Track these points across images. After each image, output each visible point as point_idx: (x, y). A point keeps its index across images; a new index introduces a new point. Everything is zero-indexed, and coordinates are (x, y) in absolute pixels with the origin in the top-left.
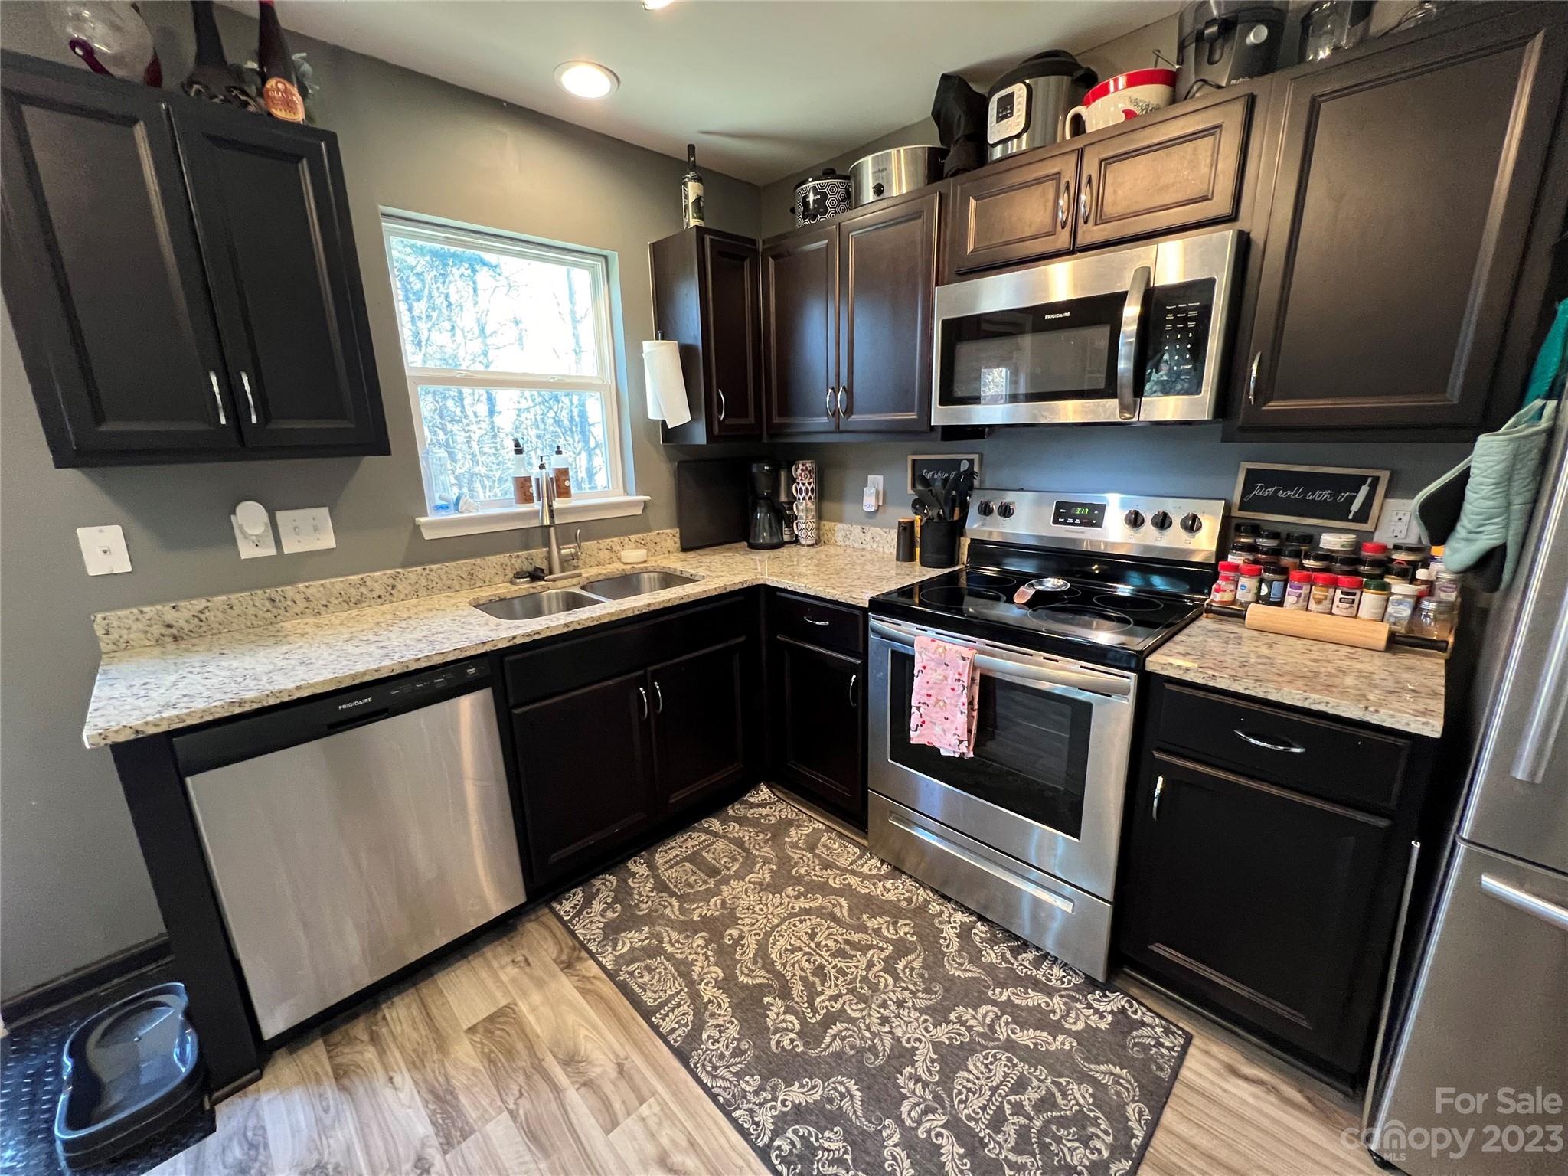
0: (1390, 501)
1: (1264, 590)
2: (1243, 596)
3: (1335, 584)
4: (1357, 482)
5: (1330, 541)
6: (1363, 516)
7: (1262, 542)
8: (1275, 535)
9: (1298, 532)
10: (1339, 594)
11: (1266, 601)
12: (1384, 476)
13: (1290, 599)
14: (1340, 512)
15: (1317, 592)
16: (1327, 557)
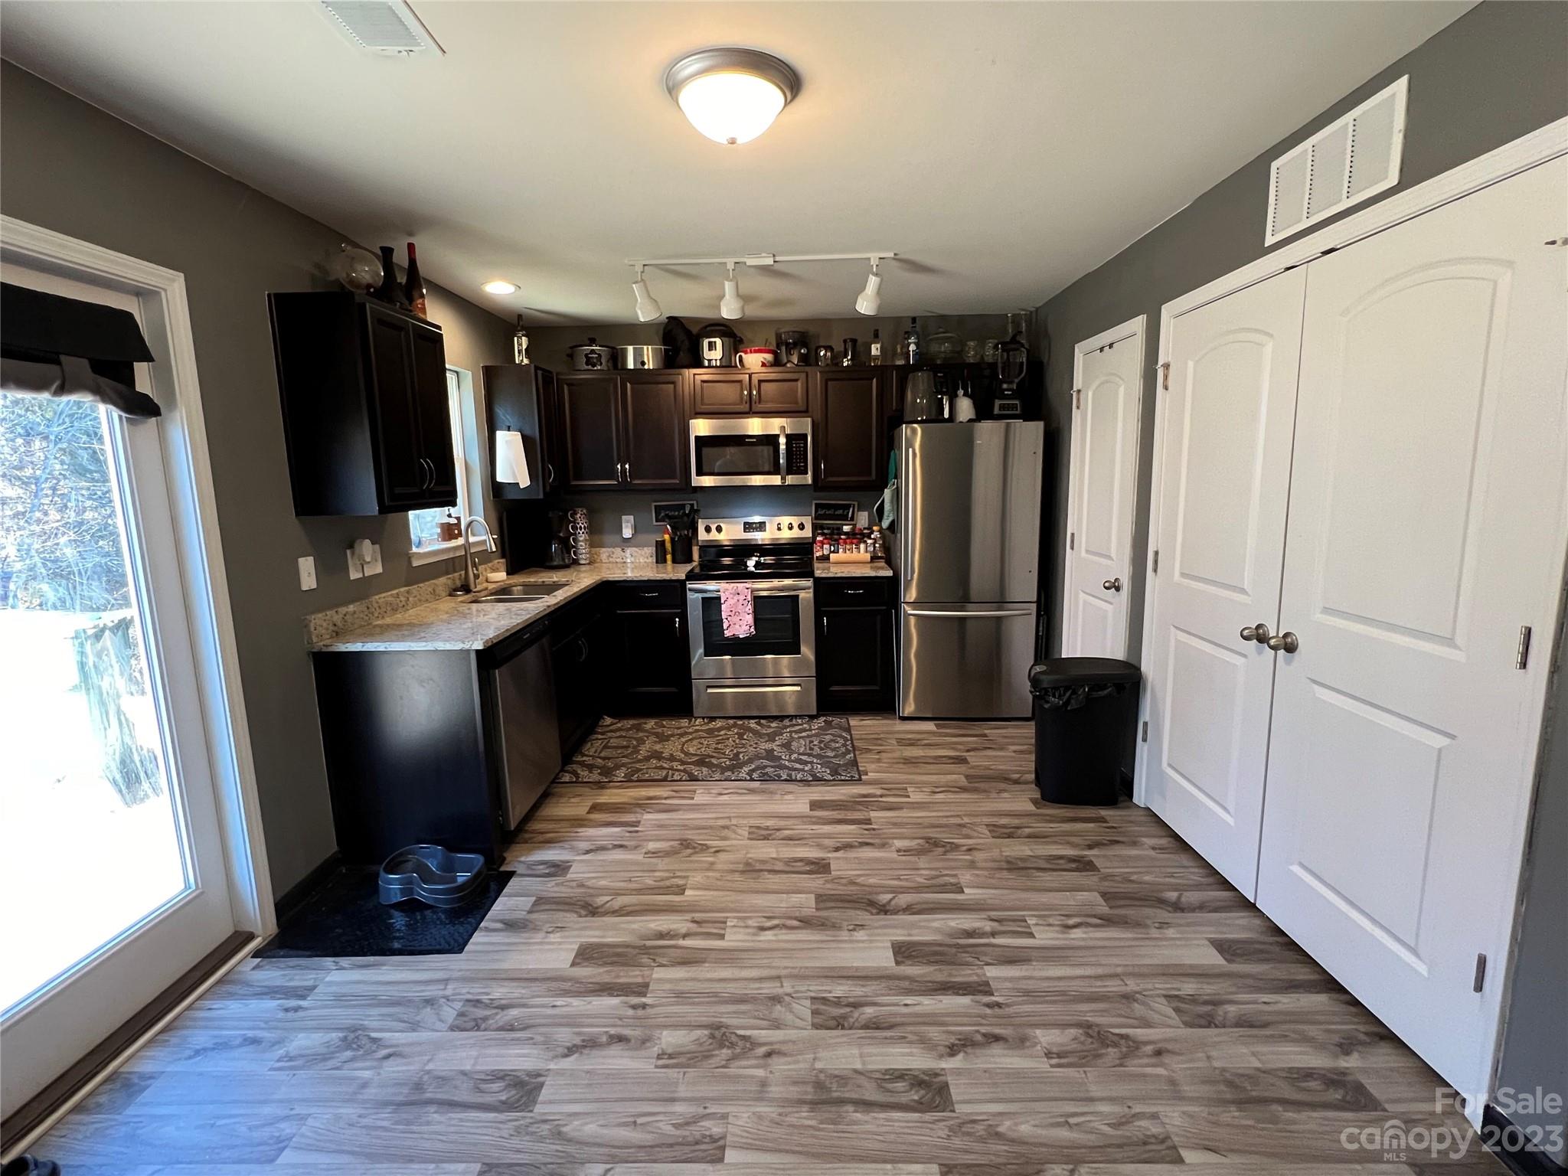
0: (860, 513)
1: (832, 548)
2: (826, 552)
3: (852, 543)
4: (847, 507)
5: (846, 528)
6: (852, 519)
7: (826, 531)
8: (828, 529)
9: (835, 526)
10: (854, 546)
11: (834, 552)
12: (856, 503)
13: (841, 550)
14: (844, 518)
15: (848, 547)
16: (846, 534)
